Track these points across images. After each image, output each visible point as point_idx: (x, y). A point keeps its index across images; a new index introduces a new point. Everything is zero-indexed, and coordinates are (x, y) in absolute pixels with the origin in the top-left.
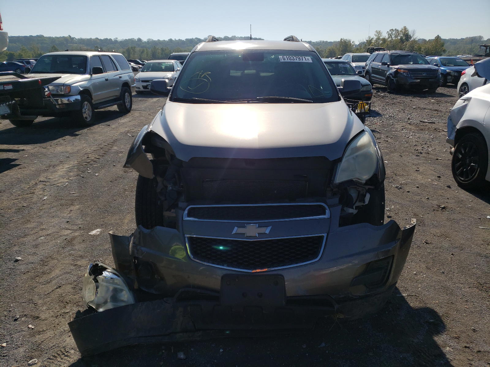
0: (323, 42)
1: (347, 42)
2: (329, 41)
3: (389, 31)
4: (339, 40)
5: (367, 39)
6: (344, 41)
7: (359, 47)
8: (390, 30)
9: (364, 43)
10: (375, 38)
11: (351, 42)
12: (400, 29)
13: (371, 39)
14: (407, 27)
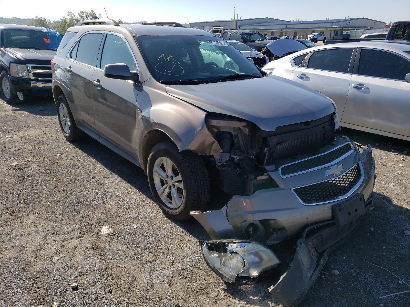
0: (16, 19)
1: (42, 20)
2: (22, 18)
3: (79, 13)
4: (34, 18)
5: (62, 19)
6: (40, 19)
7: (55, 25)
8: (81, 12)
9: (58, 22)
10: (69, 18)
11: (47, 21)
12: (88, 12)
13: (64, 19)
14: (94, 11)
